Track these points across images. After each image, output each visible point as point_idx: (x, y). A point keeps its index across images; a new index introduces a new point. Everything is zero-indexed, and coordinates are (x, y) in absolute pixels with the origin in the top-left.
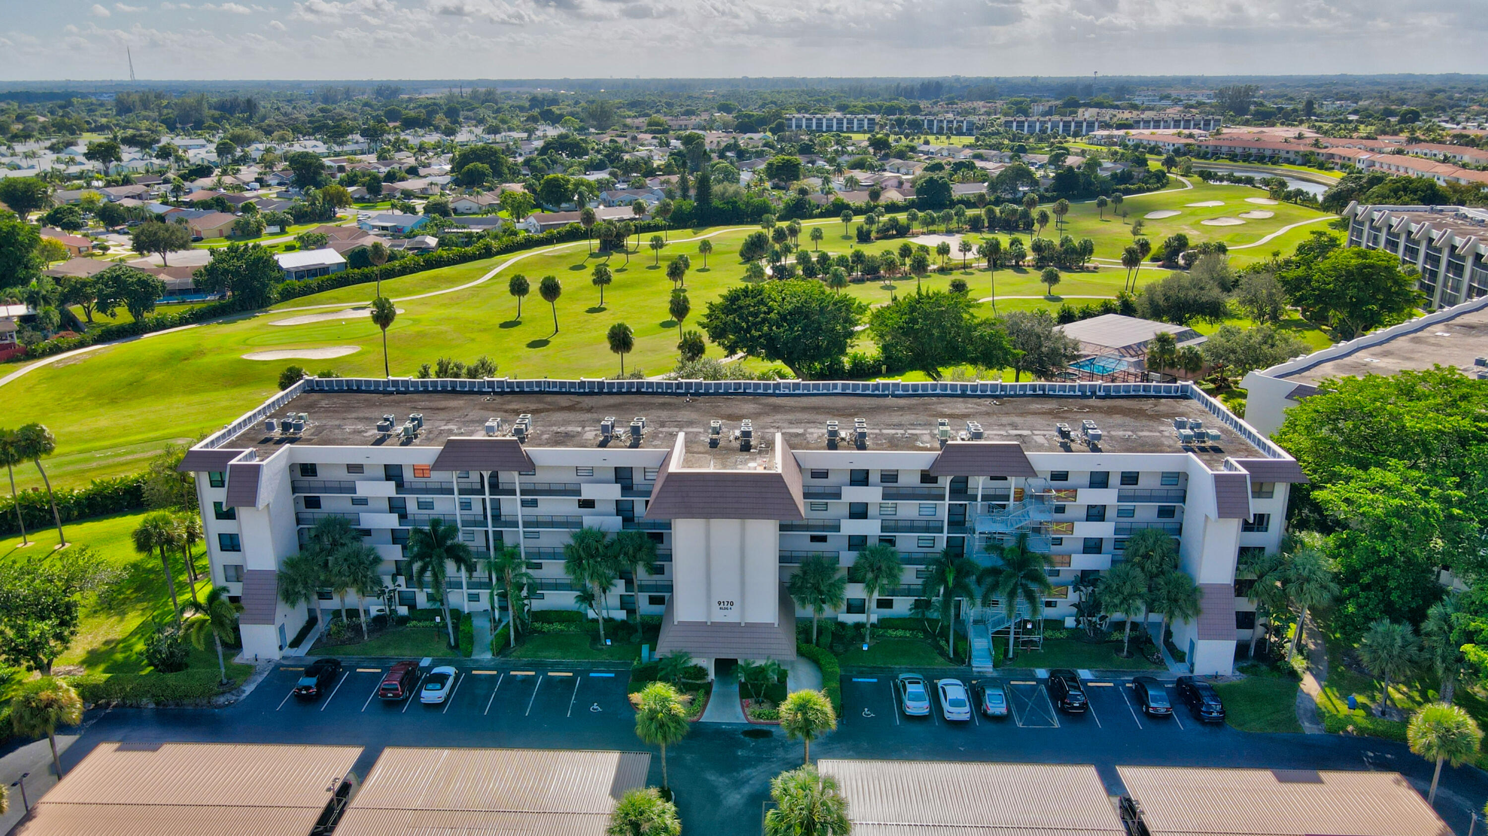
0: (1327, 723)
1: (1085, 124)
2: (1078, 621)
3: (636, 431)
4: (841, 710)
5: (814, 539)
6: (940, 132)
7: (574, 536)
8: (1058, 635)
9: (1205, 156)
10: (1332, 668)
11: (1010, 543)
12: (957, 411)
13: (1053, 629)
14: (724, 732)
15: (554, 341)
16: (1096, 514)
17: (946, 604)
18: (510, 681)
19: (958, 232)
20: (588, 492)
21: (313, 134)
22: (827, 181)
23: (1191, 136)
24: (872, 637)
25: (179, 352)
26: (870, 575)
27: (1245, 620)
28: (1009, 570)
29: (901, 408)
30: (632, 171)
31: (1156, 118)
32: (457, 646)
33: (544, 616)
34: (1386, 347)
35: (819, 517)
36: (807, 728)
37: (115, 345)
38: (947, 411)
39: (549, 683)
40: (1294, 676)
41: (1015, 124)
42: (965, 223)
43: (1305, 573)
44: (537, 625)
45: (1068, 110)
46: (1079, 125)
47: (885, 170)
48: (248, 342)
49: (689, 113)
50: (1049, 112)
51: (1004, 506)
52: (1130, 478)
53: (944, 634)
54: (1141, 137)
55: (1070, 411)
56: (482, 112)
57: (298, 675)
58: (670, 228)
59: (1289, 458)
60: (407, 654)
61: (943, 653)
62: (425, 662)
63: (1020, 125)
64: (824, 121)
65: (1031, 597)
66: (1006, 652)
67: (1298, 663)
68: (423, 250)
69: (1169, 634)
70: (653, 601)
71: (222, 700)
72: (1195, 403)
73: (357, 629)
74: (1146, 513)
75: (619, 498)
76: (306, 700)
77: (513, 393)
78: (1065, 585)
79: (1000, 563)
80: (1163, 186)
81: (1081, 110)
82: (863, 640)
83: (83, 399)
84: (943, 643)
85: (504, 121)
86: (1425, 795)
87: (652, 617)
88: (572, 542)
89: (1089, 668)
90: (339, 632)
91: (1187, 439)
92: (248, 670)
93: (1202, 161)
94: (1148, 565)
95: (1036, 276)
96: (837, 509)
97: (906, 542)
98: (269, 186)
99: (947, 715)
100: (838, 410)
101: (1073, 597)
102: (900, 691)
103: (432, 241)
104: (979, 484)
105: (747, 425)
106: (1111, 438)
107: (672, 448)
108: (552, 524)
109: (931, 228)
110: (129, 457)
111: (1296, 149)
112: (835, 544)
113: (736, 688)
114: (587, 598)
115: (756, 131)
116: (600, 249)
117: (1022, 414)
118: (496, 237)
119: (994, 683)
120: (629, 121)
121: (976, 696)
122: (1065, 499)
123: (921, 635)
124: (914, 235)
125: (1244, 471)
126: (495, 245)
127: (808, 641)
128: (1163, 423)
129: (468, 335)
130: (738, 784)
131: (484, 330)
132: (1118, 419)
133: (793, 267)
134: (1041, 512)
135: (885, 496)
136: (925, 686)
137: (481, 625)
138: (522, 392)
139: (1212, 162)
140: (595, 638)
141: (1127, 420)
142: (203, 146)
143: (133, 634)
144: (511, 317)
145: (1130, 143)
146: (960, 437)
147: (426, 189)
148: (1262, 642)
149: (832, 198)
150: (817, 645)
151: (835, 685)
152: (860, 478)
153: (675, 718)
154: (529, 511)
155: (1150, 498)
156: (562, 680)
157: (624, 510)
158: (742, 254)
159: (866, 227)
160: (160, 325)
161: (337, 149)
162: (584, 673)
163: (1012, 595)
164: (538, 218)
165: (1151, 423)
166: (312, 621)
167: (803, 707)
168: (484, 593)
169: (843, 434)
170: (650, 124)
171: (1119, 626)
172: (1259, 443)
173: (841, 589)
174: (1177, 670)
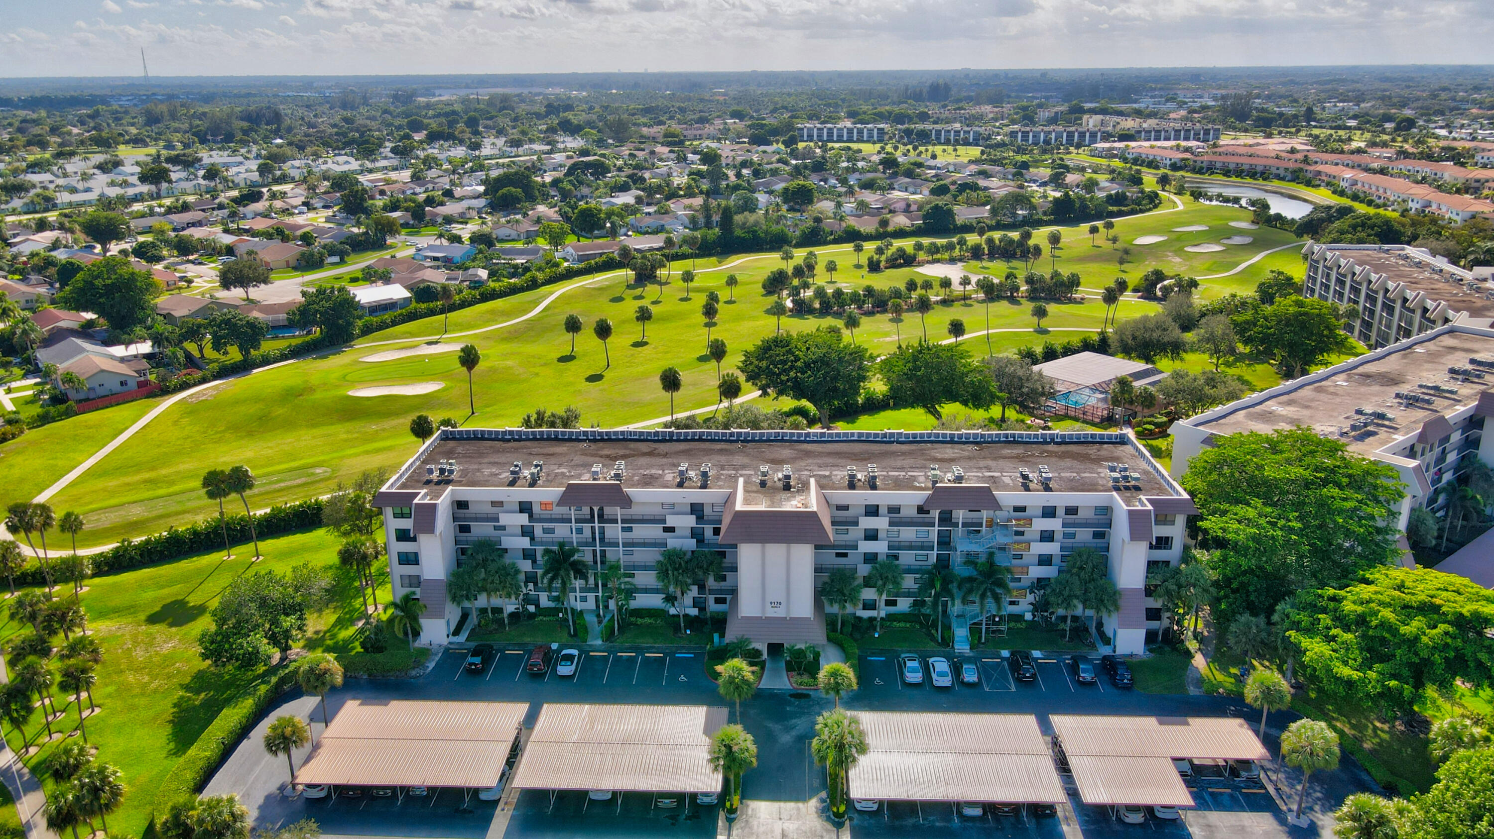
0: (1205, 686)
1: (1088, 134)
2: (1034, 616)
3: (705, 474)
4: (860, 678)
5: (838, 555)
6: (947, 142)
7: (663, 554)
8: (1019, 625)
9: (1200, 171)
10: (1218, 649)
11: (982, 559)
12: (946, 456)
13: (1016, 621)
14: (776, 695)
15: (608, 375)
16: (1047, 536)
17: (935, 604)
18: (618, 660)
19: (961, 260)
20: (671, 521)
21: (343, 149)
22: (839, 205)
23: (1187, 150)
24: (882, 627)
25: (292, 388)
26: (880, 583)
27: (1153, 614)
28: (981, 579)
29: (903, 454)
30: (656, 193)
31: (1157, 128)
32: (575, 635)
33: (639, 613)
34: (1293, 395)
35: (843, 538)
36: (837, 688)
37: (232, 380)
38: (939, 456)
39: (647, 661)
40: (1188, 655)
41: (1020, 135)
42: (967, 251)
43: (1193, 581)
44: (632, 619)
45: (1073, 116)
46: (1082, 135)
47: (894, 189)
48: (347, 378)
49: (703, 121)
50: (1053, 120)
51: (979, 531)
52: (1072, 511)
53: (934, 625)
54: (1140, 150)
55: (1033, 456)
56: (503, 121)
57: (464, 656)
58: (697, 256)
59: (1186, 496)
60: (540, 640)
61: (934, 639)
62: (555, 646)
63: (1025, 135)
64: (835, 131)
65: (997, 599)
66: (980, 637)
67: (1192, 645)
68: (476, 284)
69: (1100, 625)
70: (718, 601)
71: (414, 673)
72: (1128, 449)
73: (501, 622)
74: (1084, 535)
75: (695, 525)
76: (474, 673)
77: (602, 440)
78: (1024, 589)
79: (975, 573)
80: (1156, 207)
81: (1085, 117)
82: (875, 630)
83: (223, 431)
84: (933, 632)
85: (524, 133)
86: (1257, 733)
87: (718, 613)
88: (661, 558)
89: (1040, 650)
90: (487, 625)
91: (1116, 480)
92: (425, 652)
93: (1198, 176)
94: (1082, 574)
95: (1028, 307)
96: (856, 533)
97: (907, 558)
98: (315, 209)
99: (935, 683)
100: (855, 454)
101: (1030, 598)
102: (901, 666)
103: (483, 274)
104: (960, 515)
105: (787, 470)
106: (1061, 478)
107: (735, 488)
108: (644, 544)
109: (935, 256)
110: (282, 485)
111: (1286, 166)
112: (854, 559)
113: (783, 664)
114: (670, 599)
115: (769, 143)
116: (636, 281)
117: (995, 459)
118: (540, 269)
119: (969, 660)
120: (645, 131)
121: (956, 670)
122: (1024, 526)
123: (918, 626)
124: (921, 264)
125: (1150, 507)
126: (540, 276)
127: (834, 630)
128: (1101, 466)
129: (532, 369)
130: (788, 729)
131: (545, 365)
132: (1068, 462)
133: (811, 300)
134: (1006, 535)
135: (891, 524)
136: (920, 662)
137: (591, 619)
138: (610, 440)
139: (1206, 176)
140: (677, 628)
141: (1075, 464)
142: (241, 163)
143: (334, 626)
144: (566, 351)
145: (1130, 156)
146: (947, 479)
147: (464, 213)
148: (1167, 631)
149: (844, 225)
150: (841, 633)
151: (855, 662)
152: (872, 511)
153: (745, 681)
154: (628, 535)
155: (1086, 525)
156: (656, 658)
157: (696, 534)
158: (764, 287)
159: (876, 257)
160: (266, 361)
161: (369, 165)
162: (672, 654)
163: (983, 596)
164: (576, 249)
165: (1092, 466)
166: (465, 617)
167: (834, 674)
168: (591, 596)
169: (859, 476)
170: (666, 136)
171: (1064, 619)
172: (1169, 483)
173: (859, 592)
174: (1105, 651)
